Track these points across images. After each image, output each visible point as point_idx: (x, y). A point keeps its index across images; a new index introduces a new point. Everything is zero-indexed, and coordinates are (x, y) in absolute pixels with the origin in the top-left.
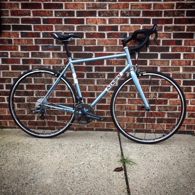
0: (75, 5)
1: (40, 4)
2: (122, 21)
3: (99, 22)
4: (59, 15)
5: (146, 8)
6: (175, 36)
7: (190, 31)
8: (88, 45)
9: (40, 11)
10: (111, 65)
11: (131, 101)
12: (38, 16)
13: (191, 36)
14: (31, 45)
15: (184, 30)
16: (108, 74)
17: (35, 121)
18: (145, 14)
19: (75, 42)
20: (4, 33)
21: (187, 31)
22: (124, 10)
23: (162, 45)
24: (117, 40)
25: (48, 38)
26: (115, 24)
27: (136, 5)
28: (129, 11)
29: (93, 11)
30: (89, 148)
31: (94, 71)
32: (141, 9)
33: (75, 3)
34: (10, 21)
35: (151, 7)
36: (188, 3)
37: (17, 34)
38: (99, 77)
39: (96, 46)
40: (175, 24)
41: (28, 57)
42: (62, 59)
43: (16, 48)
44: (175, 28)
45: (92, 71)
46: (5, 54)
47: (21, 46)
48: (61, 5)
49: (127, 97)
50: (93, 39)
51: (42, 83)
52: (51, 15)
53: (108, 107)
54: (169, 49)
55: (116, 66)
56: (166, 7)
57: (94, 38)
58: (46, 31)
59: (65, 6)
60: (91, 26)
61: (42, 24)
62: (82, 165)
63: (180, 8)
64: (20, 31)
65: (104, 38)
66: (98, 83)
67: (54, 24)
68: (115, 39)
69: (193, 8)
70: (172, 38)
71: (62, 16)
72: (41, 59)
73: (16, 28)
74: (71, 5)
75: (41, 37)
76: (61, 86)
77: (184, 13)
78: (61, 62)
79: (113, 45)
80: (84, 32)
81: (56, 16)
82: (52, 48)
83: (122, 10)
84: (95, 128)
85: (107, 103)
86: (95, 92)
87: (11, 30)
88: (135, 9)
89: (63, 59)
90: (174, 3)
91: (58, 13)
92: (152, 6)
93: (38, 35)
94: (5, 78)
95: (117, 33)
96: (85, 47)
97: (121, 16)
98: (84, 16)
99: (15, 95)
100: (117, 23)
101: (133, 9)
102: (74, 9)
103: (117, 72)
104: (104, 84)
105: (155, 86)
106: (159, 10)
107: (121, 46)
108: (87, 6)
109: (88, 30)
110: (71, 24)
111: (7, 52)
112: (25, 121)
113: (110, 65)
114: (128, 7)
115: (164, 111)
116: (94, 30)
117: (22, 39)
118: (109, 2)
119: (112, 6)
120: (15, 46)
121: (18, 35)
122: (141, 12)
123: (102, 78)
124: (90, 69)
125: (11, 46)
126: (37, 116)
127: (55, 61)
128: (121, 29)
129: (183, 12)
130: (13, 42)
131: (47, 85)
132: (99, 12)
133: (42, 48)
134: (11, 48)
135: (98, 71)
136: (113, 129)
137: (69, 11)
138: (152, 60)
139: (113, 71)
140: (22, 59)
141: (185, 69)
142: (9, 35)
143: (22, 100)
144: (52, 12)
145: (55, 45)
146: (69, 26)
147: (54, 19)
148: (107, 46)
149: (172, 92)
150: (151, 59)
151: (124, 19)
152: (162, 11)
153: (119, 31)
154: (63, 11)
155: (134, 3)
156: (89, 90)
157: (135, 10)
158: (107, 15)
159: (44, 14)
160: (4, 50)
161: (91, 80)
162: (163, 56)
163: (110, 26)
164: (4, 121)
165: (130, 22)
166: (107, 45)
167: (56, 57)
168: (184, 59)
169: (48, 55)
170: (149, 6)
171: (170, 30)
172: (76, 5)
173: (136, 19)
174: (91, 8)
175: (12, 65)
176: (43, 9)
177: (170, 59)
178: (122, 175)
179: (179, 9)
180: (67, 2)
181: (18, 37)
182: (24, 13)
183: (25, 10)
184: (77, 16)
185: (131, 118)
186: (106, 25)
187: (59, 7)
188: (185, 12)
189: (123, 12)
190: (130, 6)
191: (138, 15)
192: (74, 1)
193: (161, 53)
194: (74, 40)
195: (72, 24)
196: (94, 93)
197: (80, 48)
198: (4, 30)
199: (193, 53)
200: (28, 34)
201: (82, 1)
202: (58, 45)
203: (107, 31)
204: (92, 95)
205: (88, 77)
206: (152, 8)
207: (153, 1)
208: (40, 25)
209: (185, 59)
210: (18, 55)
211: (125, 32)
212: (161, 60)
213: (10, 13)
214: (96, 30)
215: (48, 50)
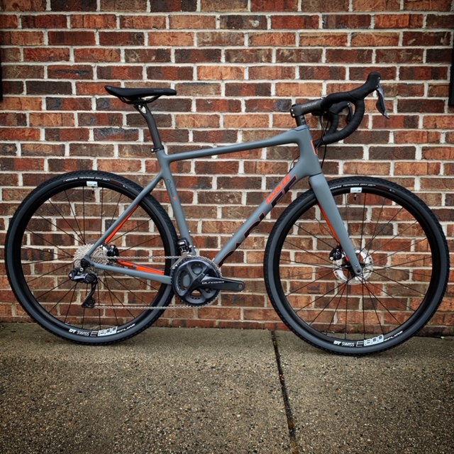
0: (172, 37)
1: (93, 33)
2: (280, 73)
3: (226, 75)
4: (134, 60)
5: (336, 43)
6: (403, 106)
7: (436, 96)
8: (201, 127)
9: (91, 50)
10: (255, 173)
11: (301, 258)
12: (87, 61)
13: (438, 107)
14: (69, 127)
15: (422, 94)
16: (249, 194)
17: (76, 305)
18: (333, 56)
19: (171, 120)
20: (7, 100)
21: (429, 96)
22: (285, 49)
23: (373, 128)
24: (267, 116)
25: (109, 110)
26: (264, 79)
27: (311, 37)
28: (295, 50)
29: (212, 50)
30: (204, 370)
31: (214, 188)
32: (324, 46)
33: (171, 31)
34: (23, 72)
35: (346, 41)
36: (430, 33)
37: (38, 103)
38: (227, 202)
39: (220, 131)
40: (401, 79)
41: (63, 155)
42: (141, 160)
43: (34, 135)
44: (400, 89)
45: (210, 187)
46: (8, 147)
47: (46, 130)
48: (141, 36)
49: (292, 249)
50: (214, 113)
51: (95, 215)
52: (118, 60)
53: (247, 272)
54: (389, 137)
55: (267, 176)
56: (380, 41)
57: (215, 111)
58: (104, 95)
59: (149, 38)
60: (209, 84)
61: (95, 79)
62: (185, 413)
63: (412, 45)
64: (45, 96)
65: (238, 112)
66: (224, 216)
67: (123, 79)
68: (264, 113)
69: (441, 44)
70: (395, 113)
71: (142, 62)
72: (91, 158)
73: (35, 88)
74: (162, 36)
75: (94, 110)
76: (138, 221)
77: (421, 55)
78: (139, 166)
79: (260, 127)
80: (191, 98)
81: (127, 61)
82: (119, 134)
83: (279, 48)
84: (218, 320)
85: (245, 261)
86: (219, 236)
87: (25, 93)
88: (309, 45)
89: (143, 161)
90: (399, 33)
91: (132, 55)
92: (349, 38)
93: (86, 104)
94: (7, 204)
95: (268, 100)
96: (195, 133)
97: (276, 62)
98: (192, 63)
99: (31, 244)
100: (269, 78)
101: (305, 46)
102: (169, 45)
103: (268, 191)
104: (238, 217)
105: (356, 222)
106: (365, 48)
107: (277, 131)
108: (199, 40)
109: (201, 93)
110: (162, 79)
111: (14, 144)
112: (53, 303)
113: (252, 173)
114: (293, 42)
115: (379, 280)
116: (216, 94)
117: (49, 114)
118: (249, 29)
119: (257, 38)
120: (33, 130)
121: (41, 103)
122: (324, 52)
123: (234, 203)
124: (207, 183)
125: (24, 131)
126: (81, 292)
127: (126, 164)
128: (276, 90)
129: (419, 52)
130: (28, 120)
131: (106, 221)
132: (228, 52)
133: (95, 135)
134: (23, 135)
135: (225, 188)
136: (259, 322)
137: (159, 50)
138: (348, 161)
139: (259, 187)
140: (49, 160)
141: (427, 183)
142: (20, 103)
143: (46, 254)
144: (119, 51)
145: (125, 126)
146: (158, 83)
147: (124, 68)
148: (245, 129)
149: (398, 235)
150: (347, 159)
151: (285, 67)
152: (372, 51)
153: (273, 96)
154: (144, 50)
155: (307, 33)
156: (203, 232)
157: (309, 48)
158: (245, 60)
159: (101, 56)
160: (6, 140)
161: (209, 207)
162: (374, 154)
163: (253, 84)
164: (5, 305)
165: (297, 75)
166: (245, 127)
167: (127, 155)
168: (424, 161)
169: (109, 150)
170: (342, 40)
171: (390, 93)
172: (174, 35)
173: (313, 67)
174: (208, 43)
175: (24, 172)
176: (98, 45)
177: (392, 159)
178: (283, 438)
179: (410, 45)
180: (153, 30)
181: (41, 109)
182: (56, 56)
183: (56, 47)
184: (176, 62)
185: (302, 297)
186: (242, 82)
187: (134, 41)
188: (425, 54)
189: (283, 53)
190: (297, 39)
191: (317, 59)
192: (170, 29)
193: (370, 145)
194: (170, 116)
195: (165, 79)
196: (216, 238)
197: (183, 135)
198: (7, 93)
199: (443, 146)
200: (63, 102)
201: (188, 28)
202: (133, 128)
203: (245, 96)
204: (211, 242)
205: (201, 200)
206: (349, 44)
207: (351, 28)
208: (90, 81)
209: (426, 159)
210: (40, 151)
211: (286, 98)
212: (370, 161)
213: (22, 56)
214: (220, 94)
215: (108, 138)
